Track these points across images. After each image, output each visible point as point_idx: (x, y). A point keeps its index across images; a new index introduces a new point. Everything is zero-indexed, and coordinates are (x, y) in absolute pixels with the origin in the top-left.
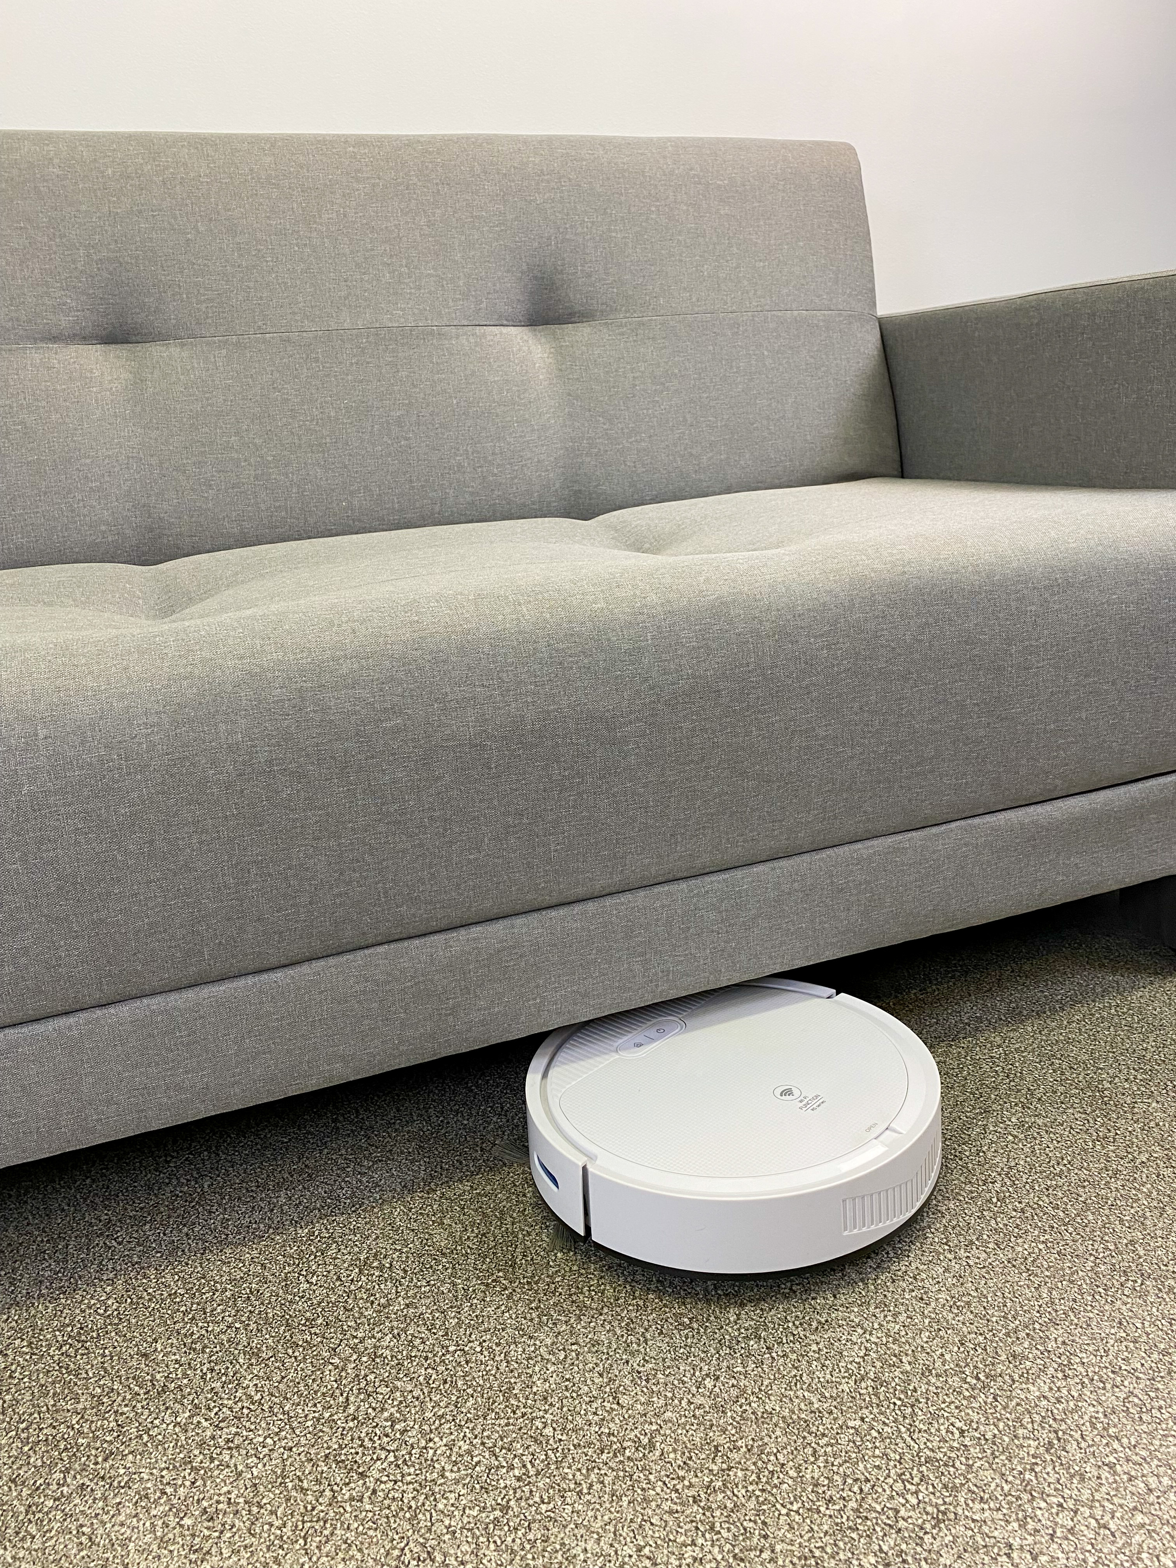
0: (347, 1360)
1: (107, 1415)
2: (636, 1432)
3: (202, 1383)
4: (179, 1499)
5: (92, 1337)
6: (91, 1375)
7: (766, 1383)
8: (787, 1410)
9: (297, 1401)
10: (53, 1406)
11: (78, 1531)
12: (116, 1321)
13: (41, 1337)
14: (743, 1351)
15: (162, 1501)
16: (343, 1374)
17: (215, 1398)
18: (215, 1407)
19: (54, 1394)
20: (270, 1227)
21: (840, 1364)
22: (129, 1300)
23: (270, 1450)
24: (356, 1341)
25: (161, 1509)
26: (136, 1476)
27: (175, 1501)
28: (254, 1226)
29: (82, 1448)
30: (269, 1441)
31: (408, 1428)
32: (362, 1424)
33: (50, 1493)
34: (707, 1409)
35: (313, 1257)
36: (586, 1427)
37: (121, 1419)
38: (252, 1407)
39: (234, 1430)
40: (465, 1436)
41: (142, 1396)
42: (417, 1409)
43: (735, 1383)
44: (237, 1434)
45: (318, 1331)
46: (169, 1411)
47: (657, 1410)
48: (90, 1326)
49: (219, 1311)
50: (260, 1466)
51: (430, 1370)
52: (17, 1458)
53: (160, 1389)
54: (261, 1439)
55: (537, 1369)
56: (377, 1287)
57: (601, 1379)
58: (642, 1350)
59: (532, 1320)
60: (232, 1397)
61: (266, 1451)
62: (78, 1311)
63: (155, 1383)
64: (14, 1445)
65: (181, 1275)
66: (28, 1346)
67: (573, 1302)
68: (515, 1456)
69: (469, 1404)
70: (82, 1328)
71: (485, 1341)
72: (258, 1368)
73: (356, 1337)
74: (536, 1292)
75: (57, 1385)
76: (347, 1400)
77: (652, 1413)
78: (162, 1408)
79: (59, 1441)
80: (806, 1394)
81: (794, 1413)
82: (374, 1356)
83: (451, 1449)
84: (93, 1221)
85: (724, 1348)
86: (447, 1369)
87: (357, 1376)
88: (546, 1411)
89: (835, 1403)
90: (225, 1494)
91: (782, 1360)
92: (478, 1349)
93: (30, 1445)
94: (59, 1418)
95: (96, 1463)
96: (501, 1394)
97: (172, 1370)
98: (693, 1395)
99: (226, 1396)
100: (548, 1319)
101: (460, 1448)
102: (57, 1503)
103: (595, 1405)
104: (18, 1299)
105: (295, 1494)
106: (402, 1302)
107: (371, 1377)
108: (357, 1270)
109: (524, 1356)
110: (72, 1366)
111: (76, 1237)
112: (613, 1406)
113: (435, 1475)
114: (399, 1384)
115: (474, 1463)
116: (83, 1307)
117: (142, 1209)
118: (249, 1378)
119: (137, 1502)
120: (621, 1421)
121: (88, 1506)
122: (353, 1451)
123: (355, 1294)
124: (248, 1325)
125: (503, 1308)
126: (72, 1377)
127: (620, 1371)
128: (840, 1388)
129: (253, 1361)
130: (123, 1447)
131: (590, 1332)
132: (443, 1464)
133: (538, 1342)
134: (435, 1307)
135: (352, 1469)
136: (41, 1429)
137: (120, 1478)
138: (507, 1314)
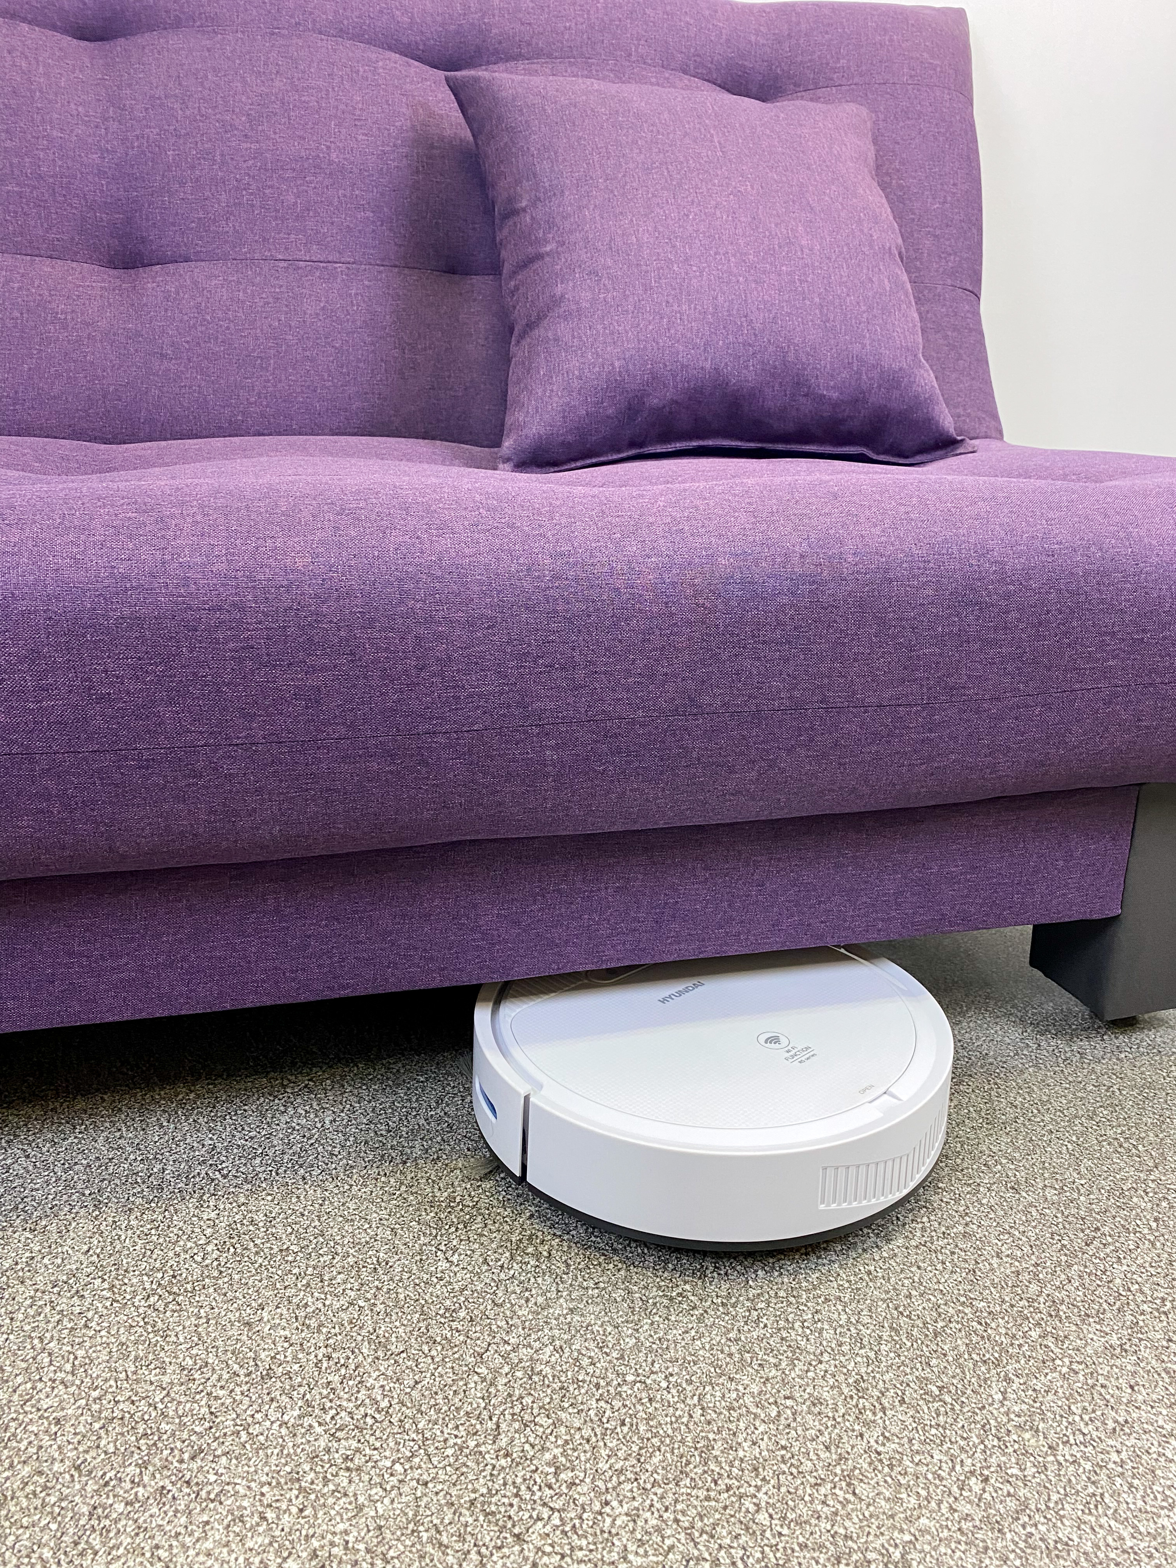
0: (496, 1371)
1: (198, 1397)
2: (882, 1540)
3: (316, 1373)
4: (283, 1530)
5: (186, 1291)
6: (182, 1340)
7: (1055, 1497)
8: (1089, 1544)
9: (434, 1417)
10: (135, 1373)
11: (153, 1554)
12: (216, 1274)
13: (126, 1281)
14: (1016, 1446)
15: (260, 1529)
16: (492, 1390)
17: (332, 1396)
18: (331, 1408)
19: (136, 1358)
20: (402, 1184)
21: (1155, 1488)
22: (232, 1250)
23: (400, 1481)
24: (509, 1348)
25: (260, 1540)
26: (229, 1488)
27: (277, 1533)
28: (383, 1179)
29: (165, 1437)
30: (397, 1467)
31: (577, 1481)
32: (517, 1465)
33: (121, 1492)
34: (978, 1523)
35: (453, 1229)
36: (813, 1521)
37: (215, 1404)
38: (377, 1416)
39: (354, 1444)
40: (652, 1505)
41: (242, 1377)
42: (588, 1455)
43: (1012, 1491)
44: (358, 1450)
45: (460, 1328)
46: (275, 1404)
47: (909, 1513)
48: (184, 1275)
49: (339, 1281)
50: (387, 1501)
51: (602, 1404)
52: (84, 1436)
53: (264, 1373)
54: (388, 1464)
55: (742, 1425)
56: (533, 1280)
57: (828, 1454)
58: (880, 1421)
59: (730, 1355)
60: (353, 1398)
61: (394, 1481)
62: (171, 1254)
63: (259, 1363)
64: (82, 1418)
65: (296, 1227)
66: (109, 1289)
67: (782, 1339)
68: (720, 1546)
69: (655, 1460)
70: (174, 1277)
71: (671, 1375)
72: (386, 1364)
73: (506, 1342)
74: (734, 1318)
75: (140, 1347)
76: (498, 1427)
77: (902, 1516)
78: (267, 1399)
79: (137, 1422)
80: (1112, 1523)
81: (1099, 1548)
82: (531, 1373)
83: (634, 1521)
84: (195, 1144)
85: (990, 1437)
86: (625, 1406)
87: (510, 1395)
88: (757, 1487)
89: (1154, 1543)
90: (341, 1533)
91: (1072, 1468)
92: (664, 1384)
93: (103, 1421)
94: (140, 1390)
95: (181, 1461)
96: (696, 1453)
97: (280, 1349)
98: (956, 1498)
99: (346, 1396)
100: (752, 1358)
101: (646, 1521)
102: (129, 1508)
103: (823, 1490)
104: (102, 1228)
105: (432, 1552)
106: (565, 1306)
107: (528, 1400)
108: (508, 1254)
109: (723, 1404)
110: (160, 1324)
111: (174, 1161)
112: (847, 1496)
113: (615, 1556)
114: (563, 1415)
115: (666, 1548)
116: (177, 1249)
117: (252, 1138)
118: (375, 1375)
119: (229, 1526)
120: (860, 1520)
121: (167, 1519)
122: (506, 1500)
123: (506, 1286)
124: (374, 1305)
125: (693, 1333)
126: (158, 1338)
127: (853, 1447)
128: (1160, 1521)
129: (380, 1353)
130: (215, 1444)
131: (808, 1385)
132: (624, 1540)
133: (741, 1388)
134: (606, 1319)
135: (505, 1527)
136: (117, 1402)
137: (210, 1488)
138: (698, 1343)
